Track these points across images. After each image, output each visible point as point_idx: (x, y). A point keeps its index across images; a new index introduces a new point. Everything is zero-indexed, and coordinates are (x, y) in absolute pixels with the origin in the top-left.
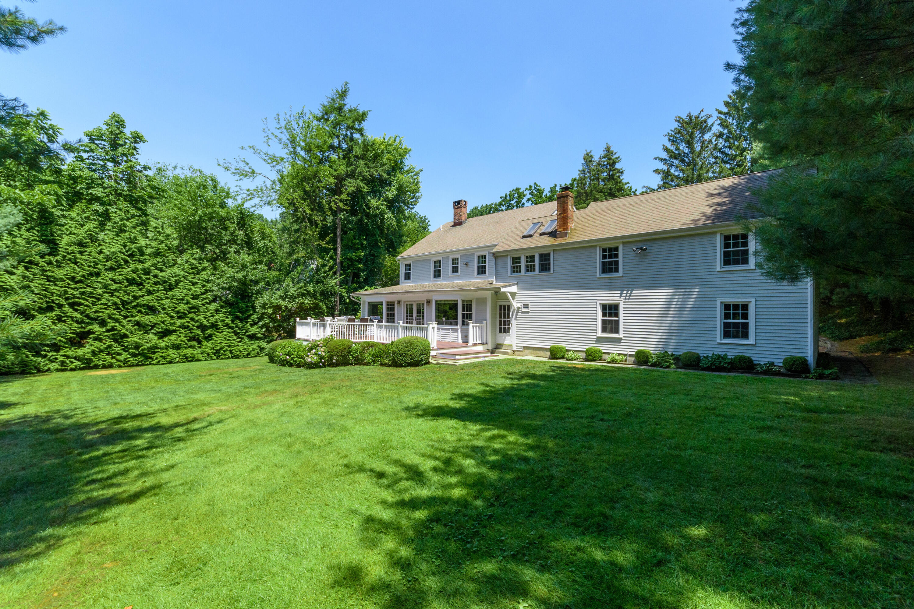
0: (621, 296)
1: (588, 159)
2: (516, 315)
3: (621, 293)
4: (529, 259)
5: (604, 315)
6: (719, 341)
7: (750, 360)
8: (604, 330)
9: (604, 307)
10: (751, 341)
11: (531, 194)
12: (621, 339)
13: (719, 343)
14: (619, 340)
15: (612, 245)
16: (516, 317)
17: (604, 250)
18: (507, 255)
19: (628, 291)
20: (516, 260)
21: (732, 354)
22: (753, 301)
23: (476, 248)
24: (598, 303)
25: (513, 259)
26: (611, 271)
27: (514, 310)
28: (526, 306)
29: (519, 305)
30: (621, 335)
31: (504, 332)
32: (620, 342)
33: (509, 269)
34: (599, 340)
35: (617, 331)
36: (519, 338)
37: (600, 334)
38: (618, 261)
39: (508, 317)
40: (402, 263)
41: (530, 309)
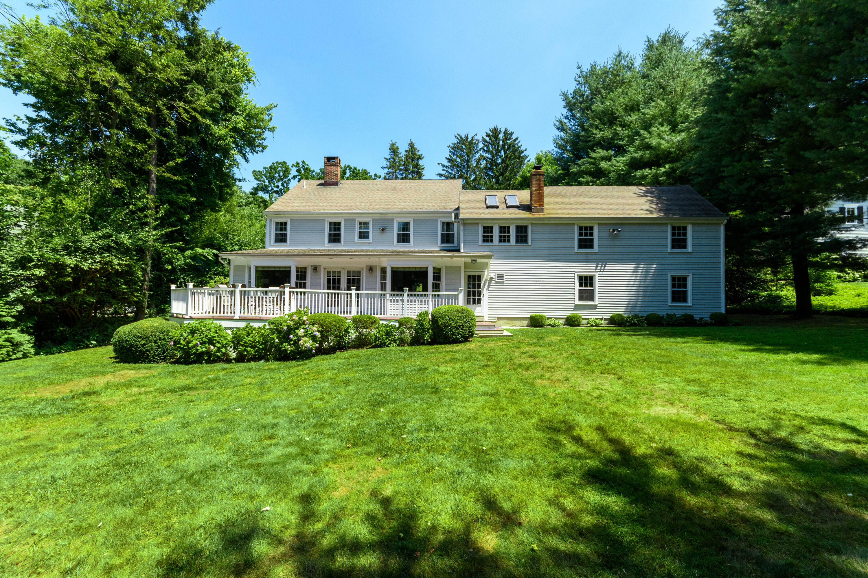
0: (596, 269)
1: (394, 150)
2: (489, 285)
3: (597, 267)
4: (504, 229)
5: (581, 285)
6: (670, 304)
7: (691, 317)
8: (580, 299)
9: (581, 278)
10: (690, 303)
11: (299, 171)
12: (596, 306)
13: (670, 306)
14: (594, 307)
15: (588, 224)
16: (488, 287)
17: (580, 228)
18: (477, 224)
19: (602, 265)
20: (488, 230)
21: (679, 313)
22: (691, 275)
23: (400, 213)
24: (576, 274)
25: (484, 228)
26: (586, 247)
27: (486, 280)
28: (500, 276)
29: (492, 275)
30: (596, 302)
31: (474, 303)
32: (596, 309)
33: (480, 238)
34: (577, 307)
35: (592, 299)
36: (491, 309)
37: (578, 302)
38: (593, 239)
39: (479, 287)
40: (271, 220)
41: (505, 279)
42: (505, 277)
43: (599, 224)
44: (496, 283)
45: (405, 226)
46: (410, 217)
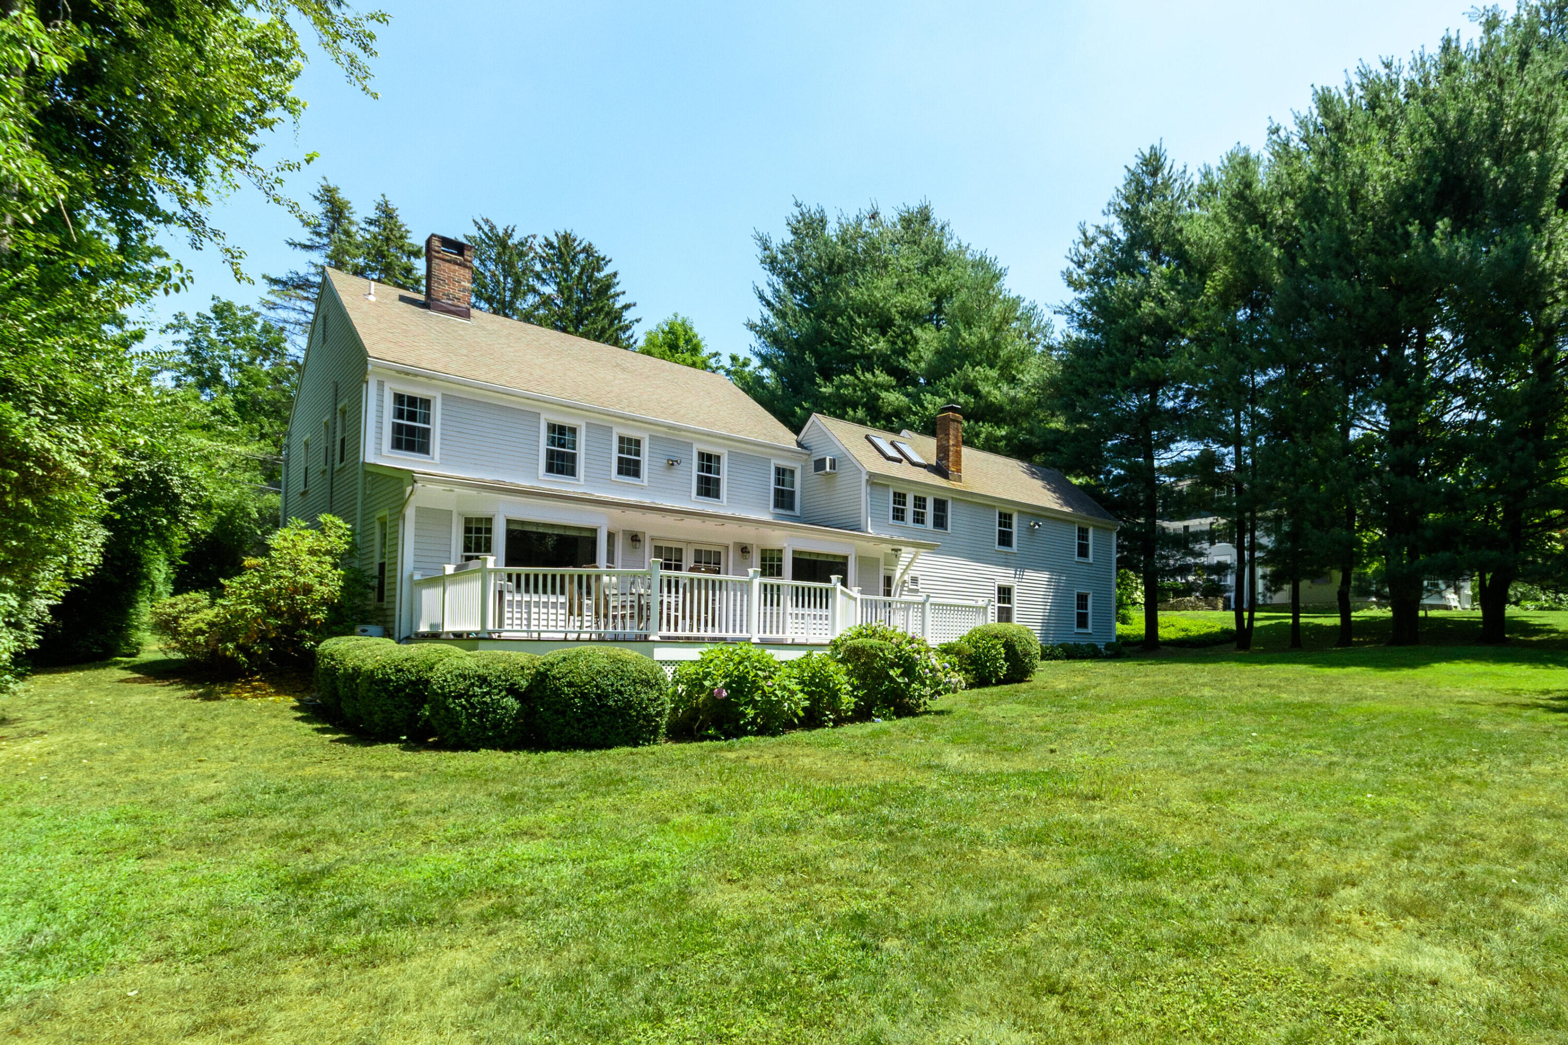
0: (1015, 578)
2: (900, 594)
3: (1016, 574)
4: (920, 501)
6: (1075, 631)
10: (1090, 630)
13: (1076, 634)
15: (1009, 510)
17: (1000, 515)
18: (888, 486)
19: (1021, 572)
20: (900, 499)
22: (1091, 592)
24: (996, 584)
25: (895, 494)
26: (1005, 544)
27: (898, 585)
28: (914, 580)
29: (906, 578)
33: (890, 512)
38: (1011, 533)
40: (381, 384)
41: (920, 586)
42: (920, 581)
43: (1019, 512)
44: (910, 590)
45: (708, 462)
46: (724, 446)
